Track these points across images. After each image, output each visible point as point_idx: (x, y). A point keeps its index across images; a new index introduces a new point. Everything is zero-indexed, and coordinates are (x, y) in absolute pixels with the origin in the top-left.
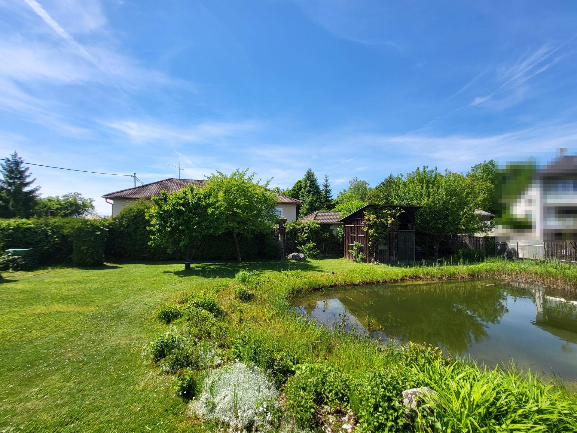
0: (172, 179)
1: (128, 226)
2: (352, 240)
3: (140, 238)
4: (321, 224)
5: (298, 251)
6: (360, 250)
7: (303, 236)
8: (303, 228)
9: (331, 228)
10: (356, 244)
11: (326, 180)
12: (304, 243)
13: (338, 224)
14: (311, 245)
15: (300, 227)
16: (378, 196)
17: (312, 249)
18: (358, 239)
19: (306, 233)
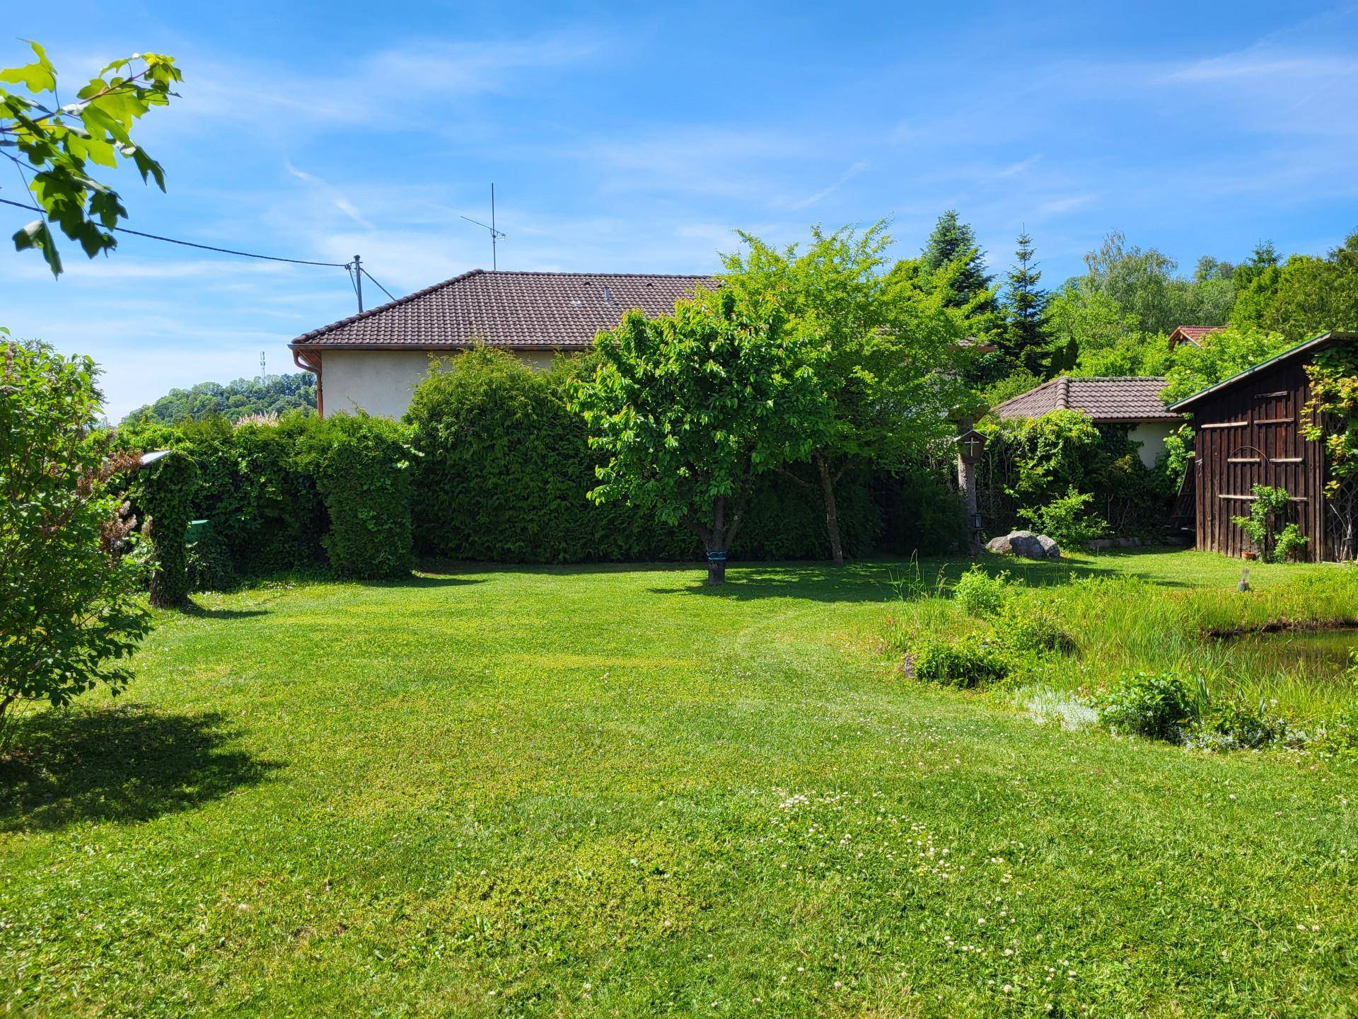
0: (480, 272)
1: (459, 441)
2: (1240, 478)
3: (496, 486)
4: (1096, 423)
5: (1024, 524)
6: (1280, 516)
7: (1031, 470)
8: (1033, 441)
9: (1133, 437)
10: (1261, 496)
11: (1024, 257)
12: (1040, 496)
13: (1166, 425)
14: (1075, 499)
15: (1022, 435)
16: (1323, 306)
17: (1078, 516)
18: (1271, 475)
19: (1047, 458)
